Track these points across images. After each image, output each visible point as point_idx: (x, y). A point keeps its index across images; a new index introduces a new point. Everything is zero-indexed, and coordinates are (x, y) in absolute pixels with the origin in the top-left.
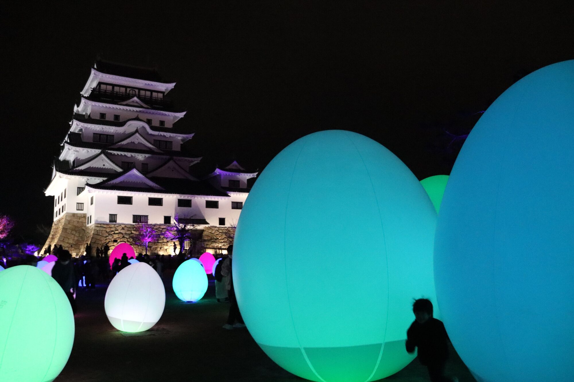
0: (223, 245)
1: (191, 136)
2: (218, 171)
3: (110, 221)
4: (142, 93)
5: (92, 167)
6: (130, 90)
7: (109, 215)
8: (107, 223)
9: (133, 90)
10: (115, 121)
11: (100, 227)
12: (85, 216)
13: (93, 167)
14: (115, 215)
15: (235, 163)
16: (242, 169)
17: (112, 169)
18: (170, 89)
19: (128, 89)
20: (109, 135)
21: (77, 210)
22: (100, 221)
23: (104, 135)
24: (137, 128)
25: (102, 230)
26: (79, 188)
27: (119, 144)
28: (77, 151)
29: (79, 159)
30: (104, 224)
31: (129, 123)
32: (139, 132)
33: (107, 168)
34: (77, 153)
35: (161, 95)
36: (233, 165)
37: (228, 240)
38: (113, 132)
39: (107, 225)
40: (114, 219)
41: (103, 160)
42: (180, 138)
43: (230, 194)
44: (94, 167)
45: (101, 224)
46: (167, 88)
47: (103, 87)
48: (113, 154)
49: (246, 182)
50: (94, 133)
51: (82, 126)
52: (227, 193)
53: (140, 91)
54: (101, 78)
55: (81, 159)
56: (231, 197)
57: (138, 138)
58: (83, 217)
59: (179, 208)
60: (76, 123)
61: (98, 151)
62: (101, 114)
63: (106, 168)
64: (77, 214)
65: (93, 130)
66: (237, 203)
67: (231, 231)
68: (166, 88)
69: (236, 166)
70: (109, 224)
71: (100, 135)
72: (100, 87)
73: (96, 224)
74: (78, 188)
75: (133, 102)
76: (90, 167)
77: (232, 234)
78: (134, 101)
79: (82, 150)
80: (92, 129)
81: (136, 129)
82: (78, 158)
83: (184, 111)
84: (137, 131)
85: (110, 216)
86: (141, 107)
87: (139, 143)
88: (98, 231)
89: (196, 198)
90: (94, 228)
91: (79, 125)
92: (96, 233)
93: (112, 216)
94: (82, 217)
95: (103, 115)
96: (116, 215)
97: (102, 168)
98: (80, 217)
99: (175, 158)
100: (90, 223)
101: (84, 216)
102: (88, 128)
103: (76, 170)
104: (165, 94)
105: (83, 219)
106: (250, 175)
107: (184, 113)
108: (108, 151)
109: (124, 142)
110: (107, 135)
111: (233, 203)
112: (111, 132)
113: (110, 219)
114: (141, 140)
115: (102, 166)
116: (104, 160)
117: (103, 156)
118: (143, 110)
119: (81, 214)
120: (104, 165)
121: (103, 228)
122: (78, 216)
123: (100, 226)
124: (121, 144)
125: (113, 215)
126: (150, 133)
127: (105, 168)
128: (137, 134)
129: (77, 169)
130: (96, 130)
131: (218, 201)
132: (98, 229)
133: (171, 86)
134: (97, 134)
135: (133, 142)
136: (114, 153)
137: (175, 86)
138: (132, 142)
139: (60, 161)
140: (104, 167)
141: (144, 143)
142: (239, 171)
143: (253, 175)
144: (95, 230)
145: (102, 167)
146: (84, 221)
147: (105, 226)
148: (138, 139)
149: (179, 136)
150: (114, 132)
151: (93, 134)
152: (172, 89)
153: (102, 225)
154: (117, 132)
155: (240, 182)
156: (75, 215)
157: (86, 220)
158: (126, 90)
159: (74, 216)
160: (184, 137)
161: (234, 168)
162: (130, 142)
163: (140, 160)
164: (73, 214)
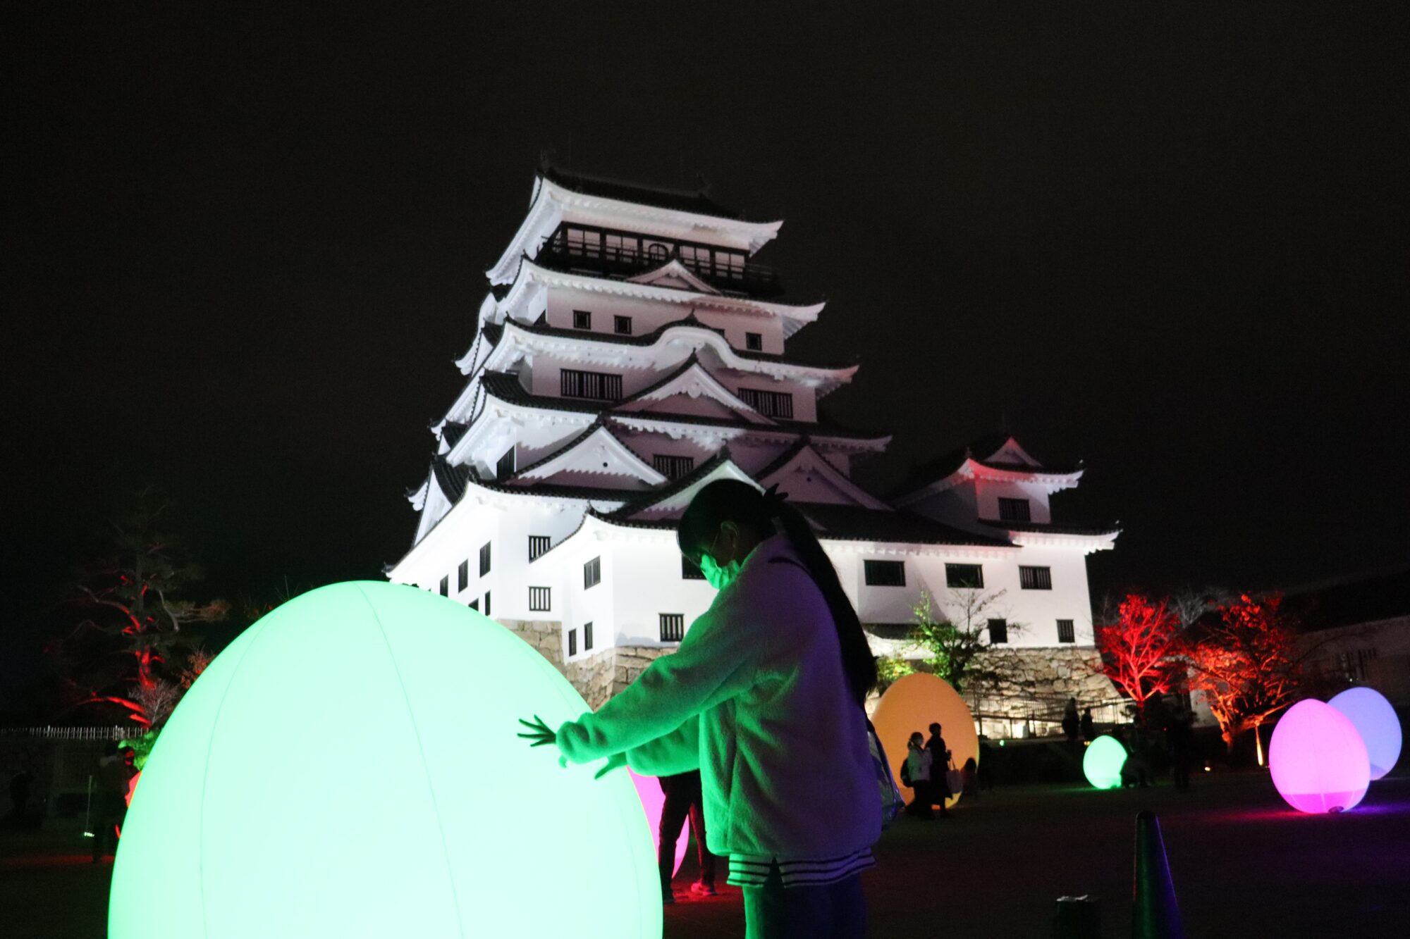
0: (1013, 708)
1: (845, 375)
2: (968, 469)
3: (664, 637)
4: (687, 251)
5: (568, 470)
6: (651, 246)
7: (658, 617)
8: (654, 645)
9: (658, 245)
10: (618, 334)
11: (635, 657)
12: (555, 628)
13: (572, 471)
14: (676, 616)
15: (1011, 445)
16: (1030, 462)
17: (631, 476)
18: (762, 242)
19: (647, 244)
20: (608, 375)
21: (531, 609)
22: (632, 639)
23: (592, 374)
24: (695, 349)
25: (640, 667)
26: (535, 538)
27: (646, 397)
28: (521, 423)
29: (527, 447)
30: (646, 648)
31: (668, 334)
32: (700, 361)
33: (616, 475)
34: (519, 427)
35: (739, 260)
36: (1007, 453)
37: (1023, 690)
38: (618, 366)
39: (655, 652)
40: (674, 632)
41: (603, 447)
42: (812, 383)
43: (1018, 541)
44: (576, 470)
45: (636, 648)
46: (754, 240)
47: (573, 234)
48: (631, 428)
49: (1046, 502)
50: (563, 370)
51: (529, 346)
52: (1010, 537)
53: (681, 248)
54: (568, 210)
55: (531, 448)
56: (1022, 549)
57: (698, 381)
58: (552, 633)
59: (871, 588)
60: (511, 334)
61: (587, 419)
62: (576, 312)
63: (613, 473)
64: (531, 623)
65: (561, 358)
66: (1035, 570)
67: (1028, 660)
68: (752, 241)
69: (1015, 455)
70: (662, 648)
71: (581, 374)
72: (565, 234)
73: (621, 647)
74: (530, 538)
75: (668, 276)
76: (564, 471)
77: (1031, 669)
78: (671, 274)
79: (538, 418)
80: (555, 355)
81: (691, 351)
82: (524, 445)
83: (820, 302)
84: (693, 360)
85: (663, 618)
86: (693, 289)
87: (701, 396)
88: (629, 672)
89: (922, 555)
90: (614, 663)
91: (520, 343)
92: (624, 680)
93: (668, 619)
94: (549, 634)
95: (582, 319)
96: (681, 616)
97: (602, 474)
98: (540, 633)
99: (814, 438)
100: (588, 645)
101: (552, 629)
102: (544, 353)
103: (524, 478)
104: (751, 255)
105: (552, 639)
106: (1060, 482)
107: (819, 307)
108: (616, 420)
109: (659, 394)
110: (602, 376)
111: (1024, 569)
112: (612, 365)
113: (663, 632)
114: (706, 385)
115: (600, 469)
116: (605, 448)
117: (602, 433)
118: (699, 299)
119: (542, 623)
120: (605, 465)
121: (642, 661)
122: (535, 631)
123: (633, 654)
124: (651, 398)
125: (671, 616)
126: (730, 366)
127: (609, 474)
128: (695, 369)
129: (528, 475)
130: (569, 359)
131: (980, 567)
132: (627, 665)
133: (767, 231)
134: (570, 371)
135: (683, 391)
136: (635, 426)
137: (780, 232)
138: (680, 393)
139: (450, 466)
140: (606, 471)
141: (715, 397)
142: (1024, 469)
143: (1068, 481)
144: (618, 668)
145: (599, 472)
146: (556, 647)
147: (649, 654)
148: (698, 383)
149: (811, 377)
150: (622, 366)
151: (559, 372)
152: (771, 242)
153: (641, 653)
154: (630, 365)
155: (1030, 504)
156: (526, 627)
157: (559, 641)
158: (640, 244)
159: (523, 630)
160: (826, 379)
161: (1009, 460)
162: (677, 392)
163: (706, 449)
164: (519, 625)
